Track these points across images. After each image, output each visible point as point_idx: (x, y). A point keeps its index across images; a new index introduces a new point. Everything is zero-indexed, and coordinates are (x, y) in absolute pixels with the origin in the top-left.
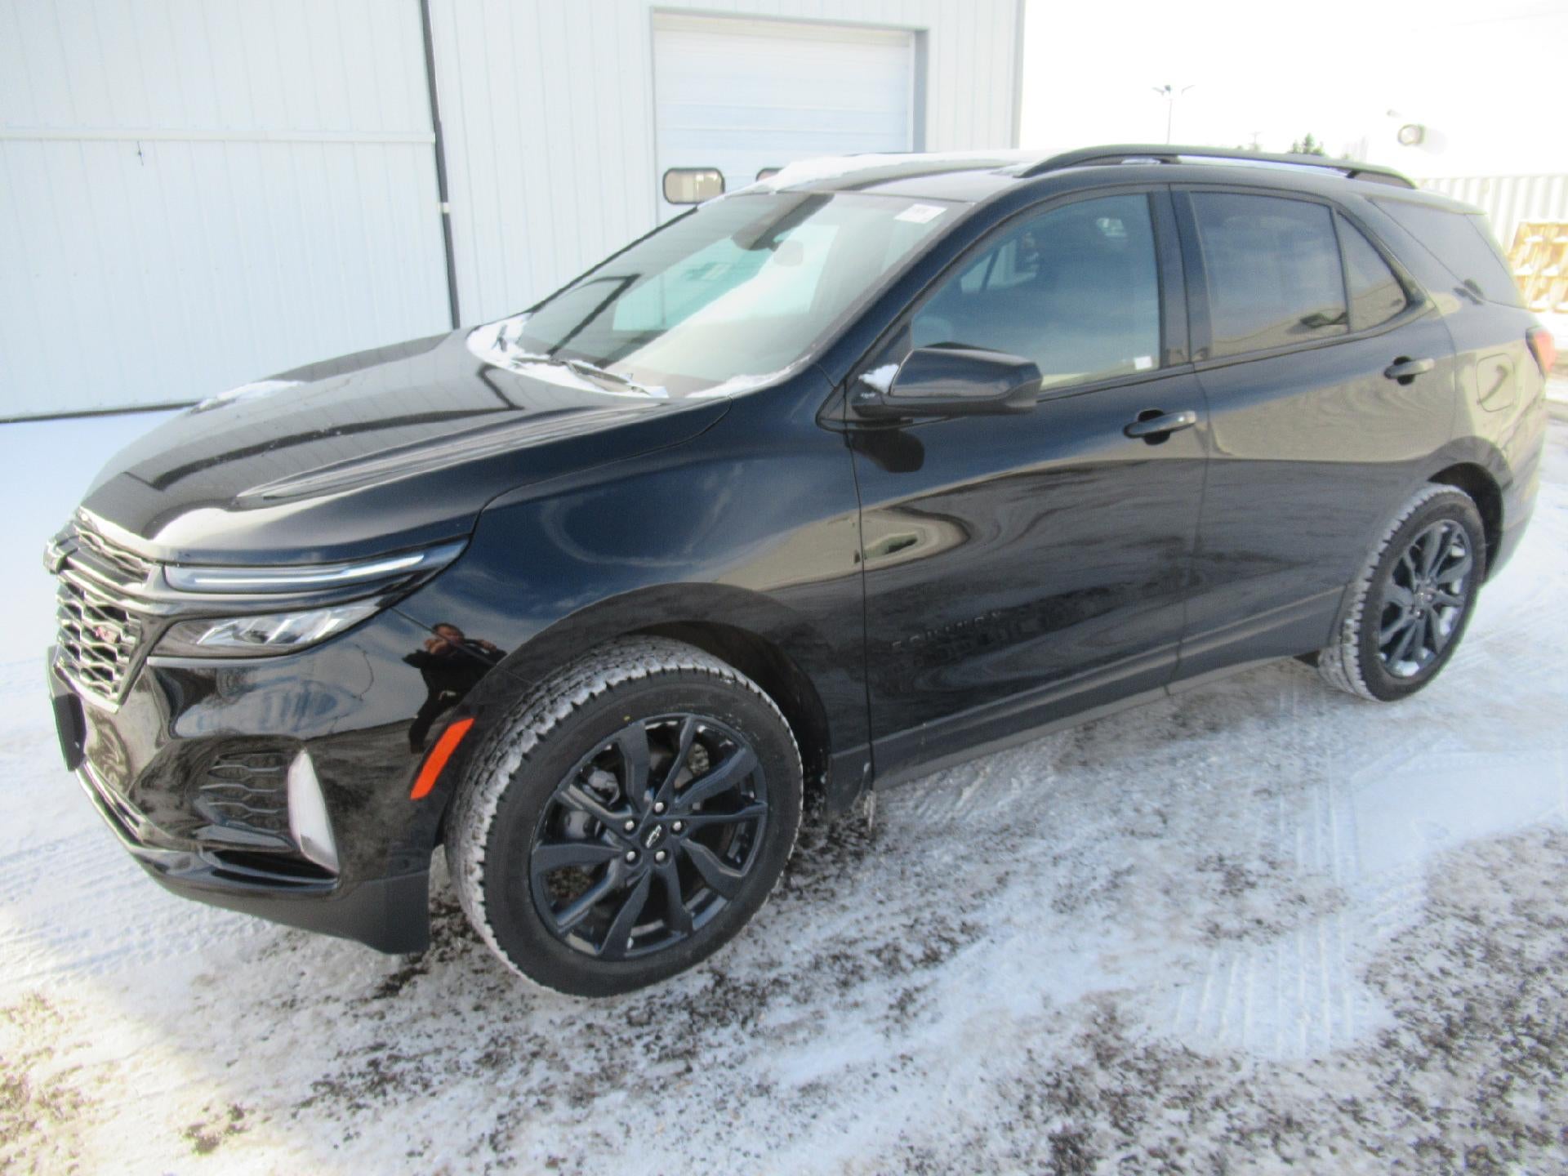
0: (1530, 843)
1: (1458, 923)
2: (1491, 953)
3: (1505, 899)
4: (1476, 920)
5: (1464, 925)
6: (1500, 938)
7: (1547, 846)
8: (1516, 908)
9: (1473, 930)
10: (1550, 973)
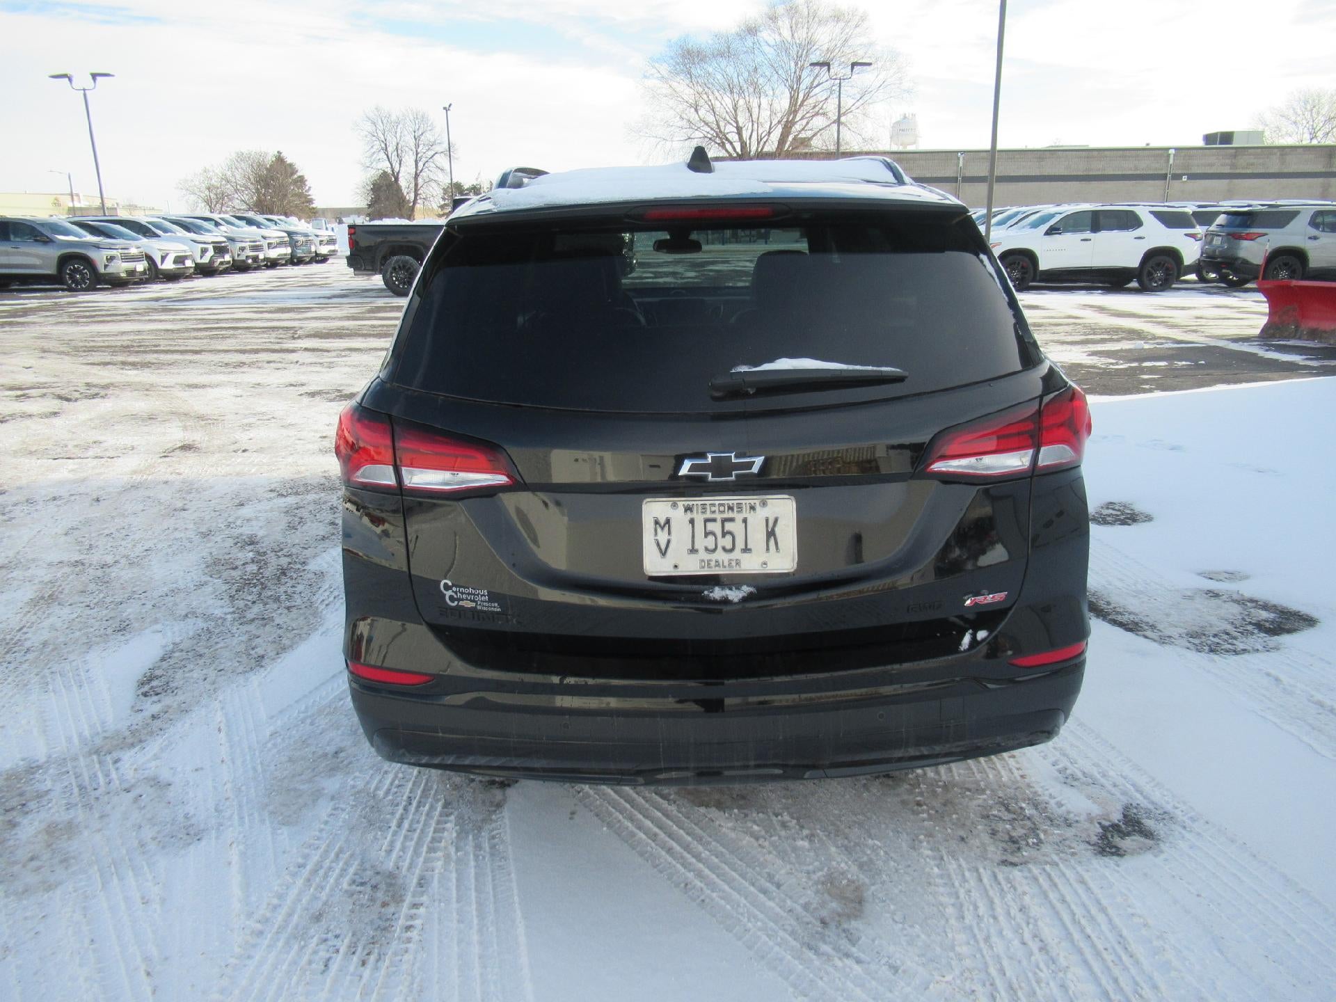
0: (272, 654)
1: (296, 604)
2: (277, 600)
3: (278, 621)
4: (288, 608)
5: (293, 604)
6: (275, 606)
7: (263, 657)
8: (272, 619)
9: (288, 604)
10: (249, 603)
